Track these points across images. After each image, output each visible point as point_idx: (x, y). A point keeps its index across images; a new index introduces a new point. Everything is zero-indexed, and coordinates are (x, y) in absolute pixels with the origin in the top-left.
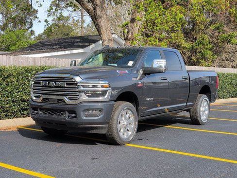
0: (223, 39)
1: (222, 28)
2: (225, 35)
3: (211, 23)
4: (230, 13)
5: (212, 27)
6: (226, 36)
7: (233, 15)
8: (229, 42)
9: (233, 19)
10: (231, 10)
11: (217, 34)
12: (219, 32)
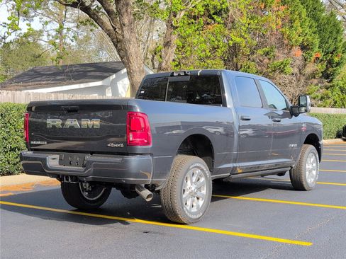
0: (275, 67)
1: (272, 54)
2: (277, 62)
3: (258, 46)
4: (283, 34)
5: (260, 52)
6: (278, 64)
7: (285, 37)
8: (282, 71)
9: (286, 42)
10: (284, 30)
11: (266, 61)
12: (269, 59)
